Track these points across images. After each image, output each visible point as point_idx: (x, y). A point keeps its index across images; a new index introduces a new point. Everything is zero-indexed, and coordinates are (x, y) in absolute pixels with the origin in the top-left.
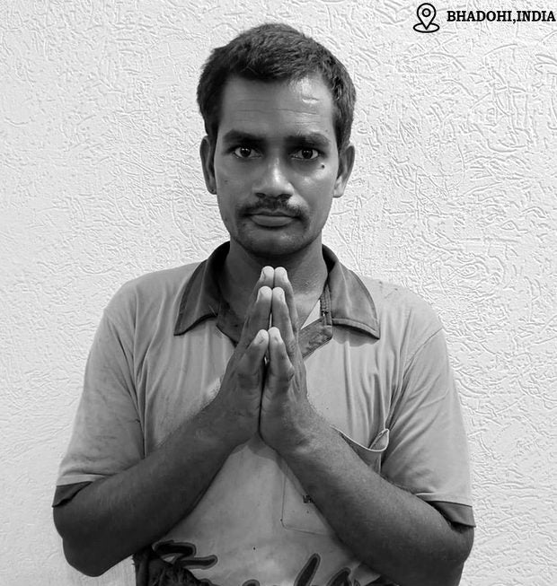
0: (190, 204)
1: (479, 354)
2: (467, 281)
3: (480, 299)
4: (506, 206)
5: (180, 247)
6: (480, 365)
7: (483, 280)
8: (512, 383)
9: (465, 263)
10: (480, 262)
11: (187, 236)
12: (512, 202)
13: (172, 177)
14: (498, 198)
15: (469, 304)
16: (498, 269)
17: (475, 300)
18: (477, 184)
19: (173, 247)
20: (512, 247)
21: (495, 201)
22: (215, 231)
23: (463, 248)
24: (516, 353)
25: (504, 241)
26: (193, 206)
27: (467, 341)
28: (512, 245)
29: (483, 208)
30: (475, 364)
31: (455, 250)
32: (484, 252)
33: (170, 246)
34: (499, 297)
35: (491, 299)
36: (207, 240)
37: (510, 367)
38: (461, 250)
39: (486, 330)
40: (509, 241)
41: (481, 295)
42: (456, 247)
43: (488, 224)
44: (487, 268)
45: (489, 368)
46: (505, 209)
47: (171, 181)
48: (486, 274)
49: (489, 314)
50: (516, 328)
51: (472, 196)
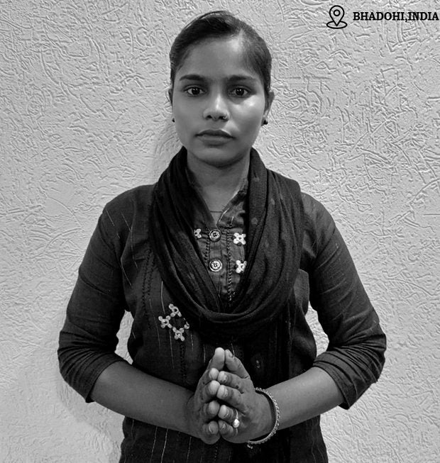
0: (57, 55)
1: (307, 172)
2: (292, 112)
3: (303, 127)
4: (319, 50)
5: (52, 93)
6: (308, 180)
7: (305, 111)
8: (333, 193)
9: (290, 98)
10: (302, 97)
11: (58, 83)
12: (323, 46)
13: (38, 32)
14: (312, 43)
15: (296, 131)
16: (317, 102)
17: (300, 127)
18: (295, 32)
19: (45, 93)
20: (325, 83)
21: (310, 46)
22: (81, 79)
23: (288, 85)
24: (334, 169)
25: (319, 78)
26: (60, 57)
27: (296, 162)
28: (326, 81)
29: (301, 52)
30: (304, 179)
31: (282, 87)
32: (304, 88)
33: (42, 92)
34: (319, 125)
35: (313, 126)
36: (75, 86)
37: (330, 180)
38: (286, 87)
39: (311, 151)
40: (323, 78)
41: (304, 123)
42: (282, 84)
43: (306, 65)
44: (308, 101)
45: (314, 182)
46: (317, 52)
47: (38, 36)
48: (307, 106)
49: (312, 138)
50: (333, 150)
51: (291, 42)
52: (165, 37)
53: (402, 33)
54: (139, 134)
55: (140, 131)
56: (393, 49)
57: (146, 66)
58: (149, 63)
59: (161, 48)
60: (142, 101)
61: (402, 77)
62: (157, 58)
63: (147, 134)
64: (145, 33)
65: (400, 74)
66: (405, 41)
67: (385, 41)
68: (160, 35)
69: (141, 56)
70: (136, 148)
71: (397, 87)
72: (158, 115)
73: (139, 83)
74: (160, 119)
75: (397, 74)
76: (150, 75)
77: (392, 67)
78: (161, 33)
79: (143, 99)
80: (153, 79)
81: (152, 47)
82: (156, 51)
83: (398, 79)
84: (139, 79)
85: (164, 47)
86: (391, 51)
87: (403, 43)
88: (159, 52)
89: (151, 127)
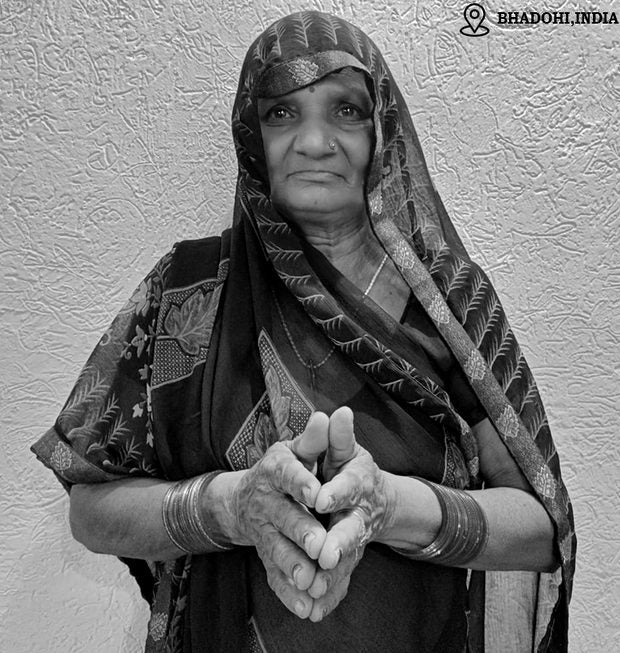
52: (89, 59)
53: (436, 62)
54: (50, 201)
55: (52, 196)
56: (423, 84)
57: (60, 101)
58: (64, 95)
59: (82, 74)
60: (54, 151)
61: (436, 123)
62: (76, 89)
63: (62, 200)
64: (57, 51)
65: (433, 121)
66: (439, 73)
67: (412, 73)
68: (80, 55)
69: (51, 85)
70: (46, 221)
71: (431, 138)
72: (79, 172)
73: (49, 125)
74: (81, 178)
75: (430, 119)
76: (66, 113)
77: (421, 110)
78: (82, 52)
79: (56, 149)
80: (70, 119)
81: (69, 72)
82: (74, 79)
83: (431, 126)
84: (49, 119)
85: (86, 73)
86: (421, 88)
87: (437, 76)
88: (79, 80)
89: (69, 191)
